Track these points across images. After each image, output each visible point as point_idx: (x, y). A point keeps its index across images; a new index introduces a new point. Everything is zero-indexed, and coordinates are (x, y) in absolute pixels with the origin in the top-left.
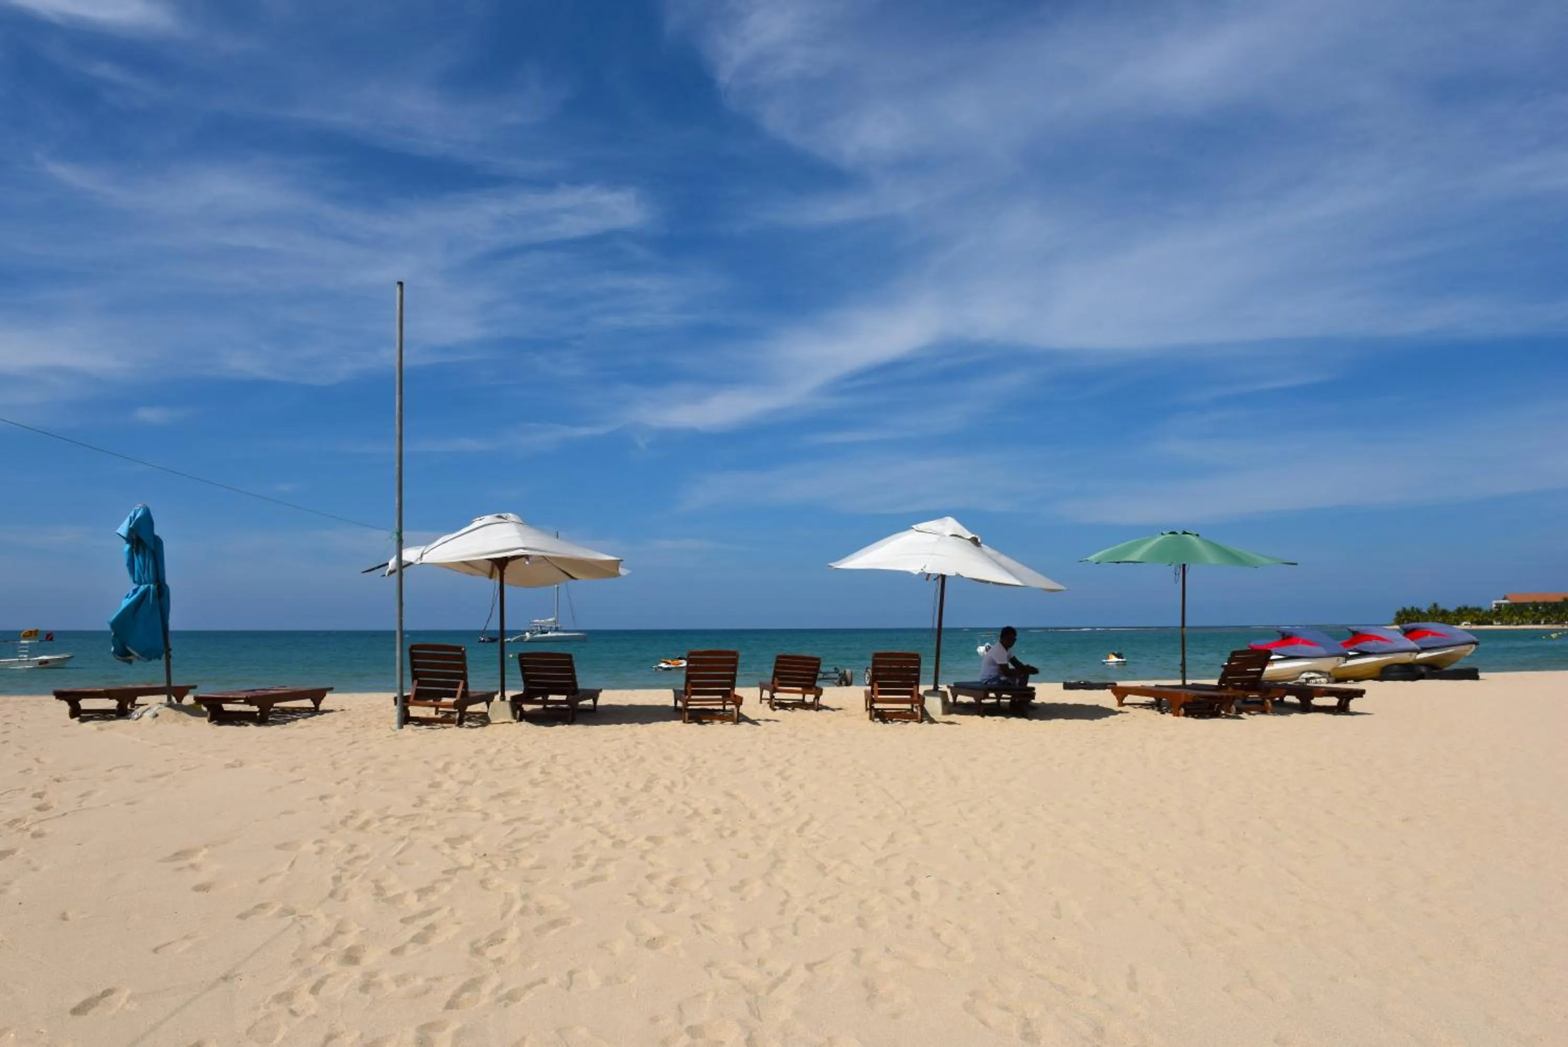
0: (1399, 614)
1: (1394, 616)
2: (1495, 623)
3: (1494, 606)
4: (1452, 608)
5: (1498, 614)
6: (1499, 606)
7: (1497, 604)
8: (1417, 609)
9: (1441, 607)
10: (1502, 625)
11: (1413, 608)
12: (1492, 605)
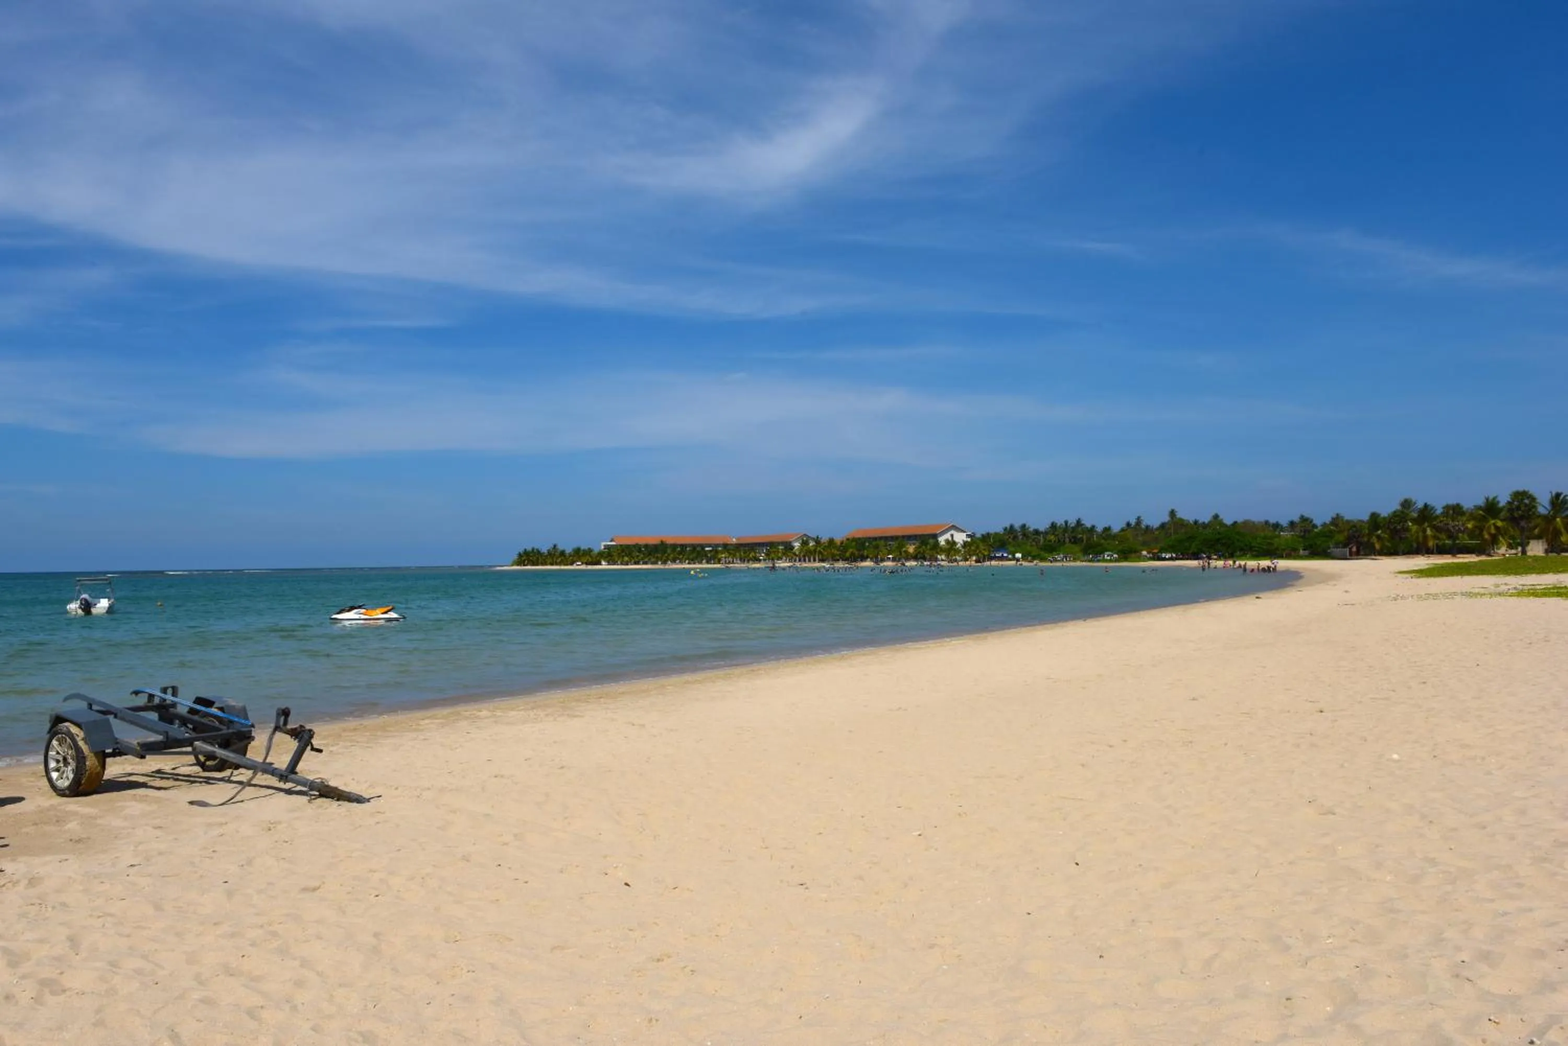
0: (520, 555)
1: (516, 557)
2: (603, 563)
3: (603, 547)
4: (569, 550)
5: (610, 554)
6: (607, 547)
7: (605, 546)
8: (537, 550)
9: (560, 547)
10: (608, 565)
11: (533, 549)
12: (600, 546)
